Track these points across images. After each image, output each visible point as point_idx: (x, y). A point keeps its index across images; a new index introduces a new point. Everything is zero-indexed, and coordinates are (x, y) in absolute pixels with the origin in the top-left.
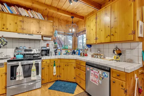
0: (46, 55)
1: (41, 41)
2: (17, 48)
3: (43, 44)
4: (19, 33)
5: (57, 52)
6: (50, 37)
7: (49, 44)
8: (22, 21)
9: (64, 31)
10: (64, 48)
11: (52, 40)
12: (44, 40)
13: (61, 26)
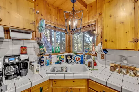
0: (18, 74)
1: (5, 40)
3: (11, 46)
5: (43, 60)
6: (30, 33)
7: (25, 47)
9: (55, 24)
10: (54, 52)
11: (33, 39)
12: (13, 39)
13: (49, 16)
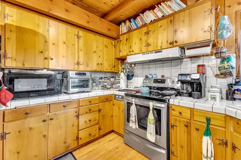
1: (185, 60)
2: (147, 77)
4: (143, 53)
8: (147, 33)
12: (191, 58)
